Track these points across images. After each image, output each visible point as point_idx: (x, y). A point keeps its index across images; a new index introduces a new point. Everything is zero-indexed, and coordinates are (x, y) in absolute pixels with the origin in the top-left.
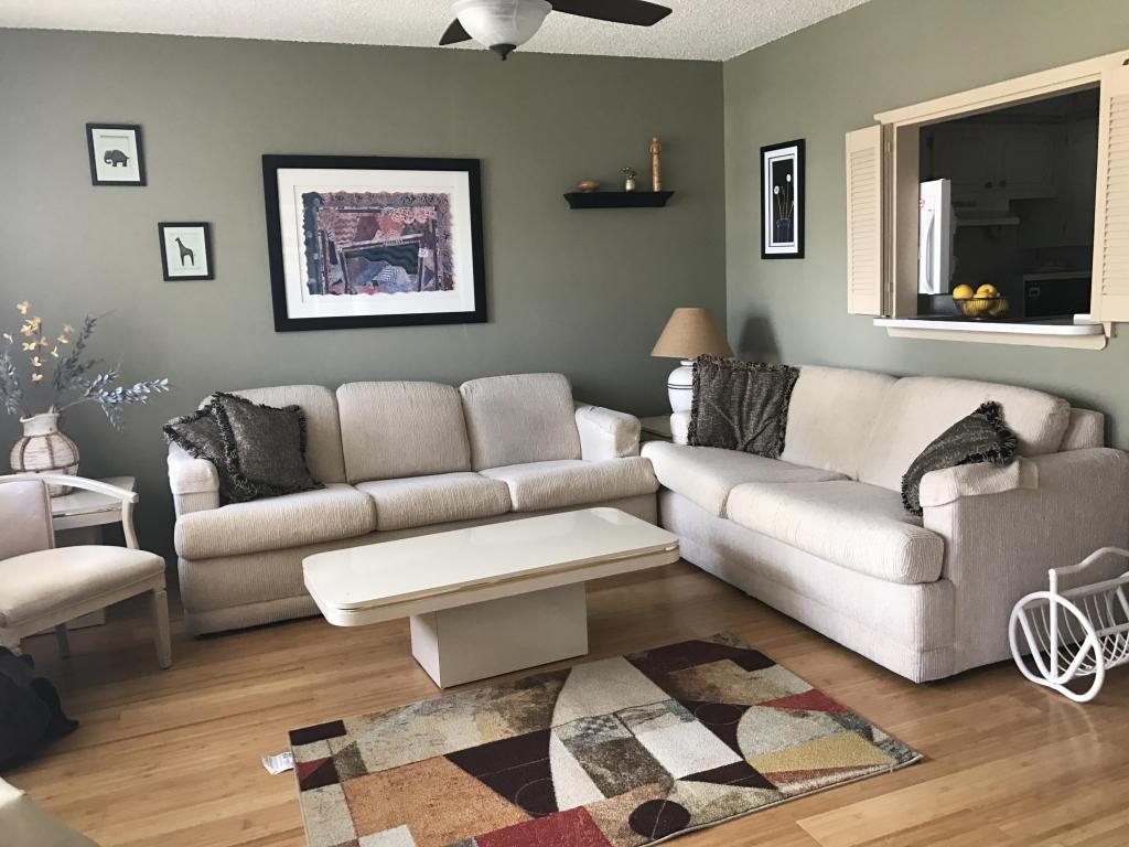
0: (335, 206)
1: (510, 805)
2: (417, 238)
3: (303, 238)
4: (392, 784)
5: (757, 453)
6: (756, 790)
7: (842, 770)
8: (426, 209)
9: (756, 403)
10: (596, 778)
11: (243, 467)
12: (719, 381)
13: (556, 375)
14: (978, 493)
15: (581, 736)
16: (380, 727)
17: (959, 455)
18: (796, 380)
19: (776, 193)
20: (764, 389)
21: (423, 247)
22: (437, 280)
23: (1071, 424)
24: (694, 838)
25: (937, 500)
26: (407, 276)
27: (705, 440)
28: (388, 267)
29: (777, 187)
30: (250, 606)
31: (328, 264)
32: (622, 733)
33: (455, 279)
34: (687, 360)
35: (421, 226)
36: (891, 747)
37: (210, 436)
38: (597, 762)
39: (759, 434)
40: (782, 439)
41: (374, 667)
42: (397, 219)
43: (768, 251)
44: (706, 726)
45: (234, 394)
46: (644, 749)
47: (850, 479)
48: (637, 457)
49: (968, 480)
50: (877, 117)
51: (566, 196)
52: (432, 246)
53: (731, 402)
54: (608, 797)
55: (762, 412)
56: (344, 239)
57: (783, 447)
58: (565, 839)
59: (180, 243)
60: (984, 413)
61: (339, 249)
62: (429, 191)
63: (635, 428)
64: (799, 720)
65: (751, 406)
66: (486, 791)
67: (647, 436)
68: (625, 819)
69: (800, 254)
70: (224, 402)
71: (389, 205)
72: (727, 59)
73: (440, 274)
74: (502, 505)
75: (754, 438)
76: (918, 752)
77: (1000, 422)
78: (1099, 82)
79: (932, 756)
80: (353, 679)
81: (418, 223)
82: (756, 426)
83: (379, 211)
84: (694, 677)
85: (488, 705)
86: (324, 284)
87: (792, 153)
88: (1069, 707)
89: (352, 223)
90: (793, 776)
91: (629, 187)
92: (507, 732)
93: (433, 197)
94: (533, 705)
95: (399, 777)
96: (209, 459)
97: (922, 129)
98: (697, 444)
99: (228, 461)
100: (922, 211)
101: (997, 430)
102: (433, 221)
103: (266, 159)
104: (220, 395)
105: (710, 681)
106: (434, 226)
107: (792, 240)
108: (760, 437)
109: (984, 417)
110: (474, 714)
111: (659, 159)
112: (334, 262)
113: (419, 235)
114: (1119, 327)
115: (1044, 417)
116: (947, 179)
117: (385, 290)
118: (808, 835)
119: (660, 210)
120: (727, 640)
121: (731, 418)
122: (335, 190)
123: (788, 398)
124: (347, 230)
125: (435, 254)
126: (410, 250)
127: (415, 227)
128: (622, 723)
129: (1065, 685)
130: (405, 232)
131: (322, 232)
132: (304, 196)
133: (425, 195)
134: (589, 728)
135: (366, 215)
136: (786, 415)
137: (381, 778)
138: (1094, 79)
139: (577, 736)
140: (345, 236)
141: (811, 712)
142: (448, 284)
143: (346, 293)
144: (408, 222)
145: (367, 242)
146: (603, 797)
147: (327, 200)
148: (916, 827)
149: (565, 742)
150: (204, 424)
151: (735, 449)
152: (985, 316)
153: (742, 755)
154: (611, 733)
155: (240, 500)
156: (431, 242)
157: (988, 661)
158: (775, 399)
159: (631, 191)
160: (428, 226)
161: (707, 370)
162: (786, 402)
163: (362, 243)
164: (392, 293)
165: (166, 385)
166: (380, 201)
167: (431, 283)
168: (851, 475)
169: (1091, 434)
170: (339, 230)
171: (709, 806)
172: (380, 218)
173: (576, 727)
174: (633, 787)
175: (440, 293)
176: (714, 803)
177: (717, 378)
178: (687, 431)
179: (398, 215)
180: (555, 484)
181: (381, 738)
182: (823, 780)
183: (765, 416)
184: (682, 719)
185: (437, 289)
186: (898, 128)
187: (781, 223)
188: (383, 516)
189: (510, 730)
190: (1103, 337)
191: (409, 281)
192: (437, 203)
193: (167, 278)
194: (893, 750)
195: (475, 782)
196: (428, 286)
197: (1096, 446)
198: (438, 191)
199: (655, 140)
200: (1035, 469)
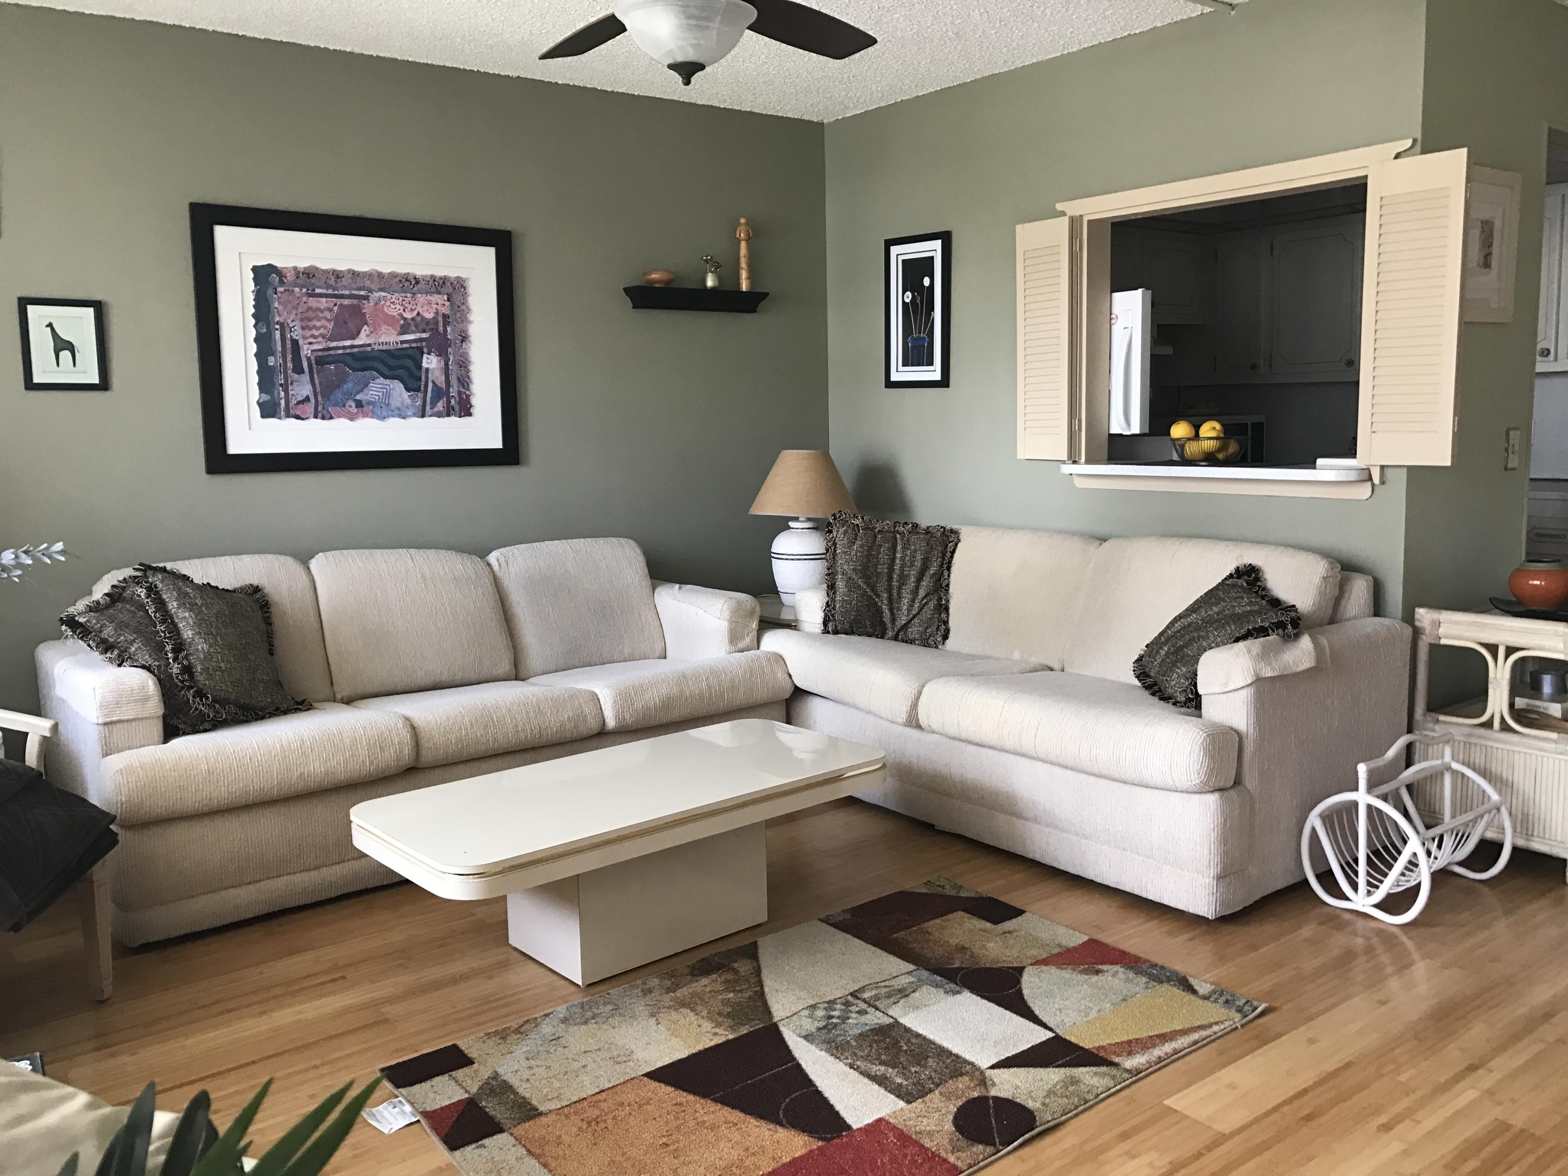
0: (301, 287)
1: (780, 1129)
2: (420, 340)
3: (253, 333)
4: (589, 1123)
5: (911, 642)
6: (1094, 1069)
7: (1184, 1032)
8: (435, 298)
9: (908, 575)
10: (881, 1081)
11: (200, 678)
12: (862, 546)
13: (623, 541)
14: (1276, 674)
15: (825, 1027)
16: (523, 1048)
17: (1231, 628)
18: (956, 545)
19: (907, 300)
20: (919, 557)
21: (429, 354)
22: (449, 402)
23: (1342, 589)
24: (1048, 1140)
25: (1226, 684)
26: (406, 395)
27: (847, 626)
28: (377, 381)
29: (909, 294)
30: (223, 893)
31: (290, 372)
32: (875, 1018)
33: (474, 401)
34: (796, 519)
35: (428, 322)
36: (1224, 998)
37: (138, 632)
38: (866, 1058)
39: (914, 617)
40: (946, 623)
41: (461, 966)
42: (393, 310)
43: (895, 377)
44: (983, 997)
45: (169, 566)
46: (918, 1036)
47: (1052, 670)
48: (757, 652)
49: (1265, 656)
50: (1059, 207)
51: (627, 291)
52: (442, 353)
53: (878, 575)
54: (909, 1102)
55: (917, 588)
56: (313, 336)
57: (947, 631)
58: (883, 1164)
59: (53, 330)
60: (1238, 578)
61: (306, 350)
62: (439, 273)
63: (752, 613)
64: (1095, 979)
65: (903, 579)
66: (736, 1115)
67: (769, 623)
68: (949, 1127)
69: (944, 382)
70: (157, 580)
71: (381, 290)
72: (832, 120)
73: (453, 392)
74: (592, 725)
75: (910, 621)
76: (1261, 1001)
77: (1264, 589)
78: (1366, 177)
79: (1275, 1004)
80: (437, 985)
81: (423, 318)
82: (911, 606)
83: (366, 298)
84: (931, 937)
85: (667, 999)
86: (283, 402)
87: (934, 248)
88: (1385, 935)
89: (328, 315)
90: (1130, 1047)
91: (710, 282)
92: (716, 1034)
93: (444, 280)
94: (731, 995)
95: (593, 1113)
96: (143, 667)
97: (1113, 224)
98: (836, 632)
99: (175, 669)
100: (1114, 327)
101: (1263, 597)
102: (445, 316)
103: (195, 208)
104: (147, 568)
105: (953, 941)
106: (446, 324)
107: (930, 363)
108: (916, 620)
109: (1242, 582)
110: (652, 1015)
111: (749, 248)
112: (299, 370)
113: (424, 335)
114: (1388, 472)
115: (1317, 580)
116: (1147, 289)
117: (373, 415)
118: (1187, 1117)
119: (748, 316)
120: (943, 887)
121: (878, 596)
122: (302, 264)
123: (949, 568)
124: (318, 324)
125: (447, 364)
126: (410, 357)
127: (418, 323)
128: (870, 1005)
129: (1378, 906)
130: (404, 330)
131: (282, 325)
132: (255, 269)
133: (433, 278)
134: (831, 1017)
135: (346, 302)
136: (947, 590)
137: (567, 1117)
138: (1361, 173)
139: (819, 1029)
140: (316, 333)
141: (1105, 967)
142: (464, 409)
143: (316, 417)
144: (408, 315)
145: (348, 343)
146: (902, 1104)
147: (290, 277)
148: (1305, 1091)
149: (808, 1037)
150: (123, 611)
151: (882, 637)
152: (1211, 460)
153: (1050, 1029)
154: (863, 1019)
155: (195, 730)
156: (440, 345)
157: (1280, 885)
158: (932, 570)
159: (713, 289)
160: (437, 323)
161: (845, 532)
162: (946, 574)
163: (342, 343)
164: (383, 418)
165: (62, 552)
166: (368, 283)
167: (440, 406)
168: (1052, 665)
169: (1362, 602)
170: (306, 321)
171: (1047, 1096)
172: (368, 308)
173: (810, 1016)
174: (938, 1086)
175: (453, 420)
176: (1050, 1093)
177: (859, 542)
178: (822, 615)
179: (393, 305)
180: (664, 690)
181: (532, 1062)
182: (1168, 1048)
183: (922, 593)
184: (946, 992)
185: (448, 415)
186: (1090, 222)
187: (914, 340)
188: (426, 744)
189: (720, 1031)
190: (1369, 484)
191: (408, 401)
192: (450, 290)
193: (30, 385)
194: (1227, 1002)
195: (711, 1106)
196: (436, 409)
197: (1368, 616)
198: (452, 274)
199: (743, 221)
200: (1324, 641)
